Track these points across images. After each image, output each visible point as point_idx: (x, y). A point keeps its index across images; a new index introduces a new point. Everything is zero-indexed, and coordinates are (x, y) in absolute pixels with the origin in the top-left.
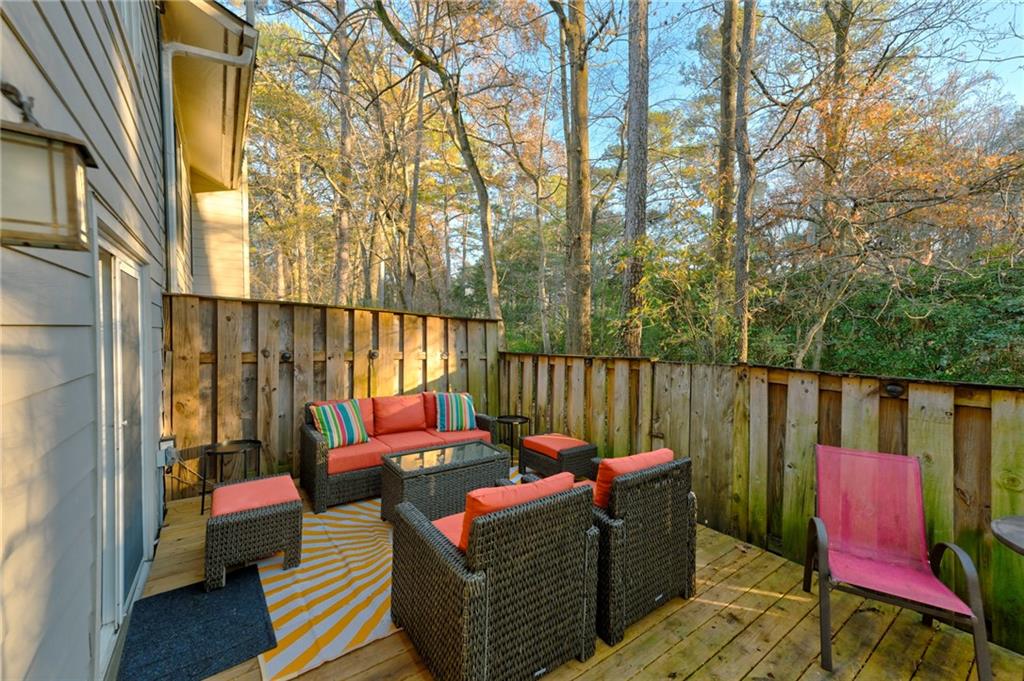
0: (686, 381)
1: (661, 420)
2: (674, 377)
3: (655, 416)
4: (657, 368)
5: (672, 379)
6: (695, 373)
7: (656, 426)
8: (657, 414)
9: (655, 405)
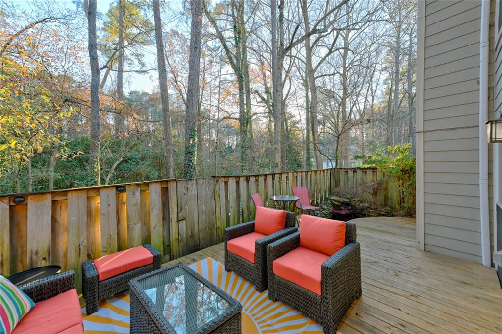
0: (195, 187)
1: (183, 211)
2: (188, 186)
3: (180, 209)
4: (179, 184)
5: (188, 188)
6: (198, 183)
7: (180, 215)
8: (181, 208)
9: (179, 204)
